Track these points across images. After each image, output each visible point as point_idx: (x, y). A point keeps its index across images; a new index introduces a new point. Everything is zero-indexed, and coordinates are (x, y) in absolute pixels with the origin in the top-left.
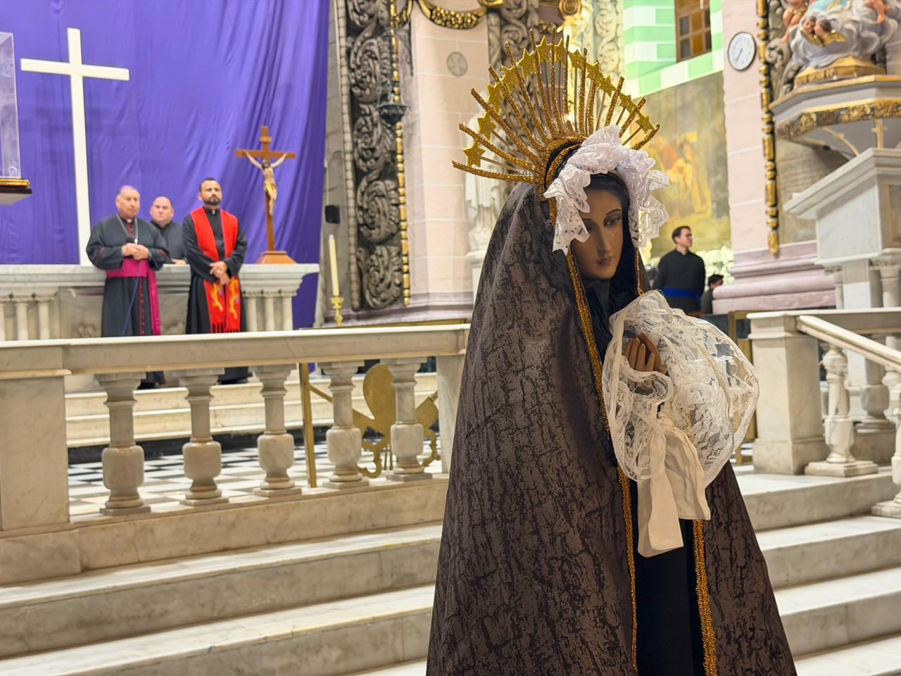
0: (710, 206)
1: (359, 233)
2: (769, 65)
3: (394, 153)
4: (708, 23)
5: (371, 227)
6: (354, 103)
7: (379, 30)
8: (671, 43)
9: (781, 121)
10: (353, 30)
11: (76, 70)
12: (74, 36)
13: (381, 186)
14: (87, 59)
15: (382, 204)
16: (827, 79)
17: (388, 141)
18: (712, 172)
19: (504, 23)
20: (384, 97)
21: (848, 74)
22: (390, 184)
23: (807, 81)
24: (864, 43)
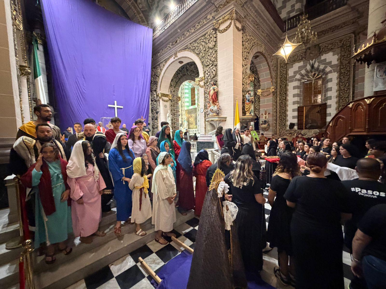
0: (195, 124)
1: (152, 127)
2: (205, 113)
3: (157, 117)
4: (195, 101)
5: (154, 126)
6: (152, 110)
7: (156, 101)
8: (190, 103)
9: (207, 120)
10: (152, 101)
11: (116, 106)
12: (116, 102)
13: (155, 121)
14: (117, 105)
15: (155, 123)
16: (212, 116)
17: (156, 115)
18: (195, 120)
19: (171, 101)
20: (156, 110)
21: (214, 116)
22: (157, 121)
23: (210, 116)
24: (216, 112)
